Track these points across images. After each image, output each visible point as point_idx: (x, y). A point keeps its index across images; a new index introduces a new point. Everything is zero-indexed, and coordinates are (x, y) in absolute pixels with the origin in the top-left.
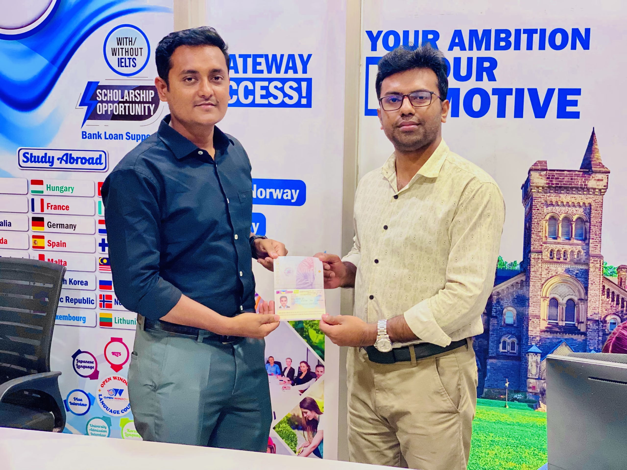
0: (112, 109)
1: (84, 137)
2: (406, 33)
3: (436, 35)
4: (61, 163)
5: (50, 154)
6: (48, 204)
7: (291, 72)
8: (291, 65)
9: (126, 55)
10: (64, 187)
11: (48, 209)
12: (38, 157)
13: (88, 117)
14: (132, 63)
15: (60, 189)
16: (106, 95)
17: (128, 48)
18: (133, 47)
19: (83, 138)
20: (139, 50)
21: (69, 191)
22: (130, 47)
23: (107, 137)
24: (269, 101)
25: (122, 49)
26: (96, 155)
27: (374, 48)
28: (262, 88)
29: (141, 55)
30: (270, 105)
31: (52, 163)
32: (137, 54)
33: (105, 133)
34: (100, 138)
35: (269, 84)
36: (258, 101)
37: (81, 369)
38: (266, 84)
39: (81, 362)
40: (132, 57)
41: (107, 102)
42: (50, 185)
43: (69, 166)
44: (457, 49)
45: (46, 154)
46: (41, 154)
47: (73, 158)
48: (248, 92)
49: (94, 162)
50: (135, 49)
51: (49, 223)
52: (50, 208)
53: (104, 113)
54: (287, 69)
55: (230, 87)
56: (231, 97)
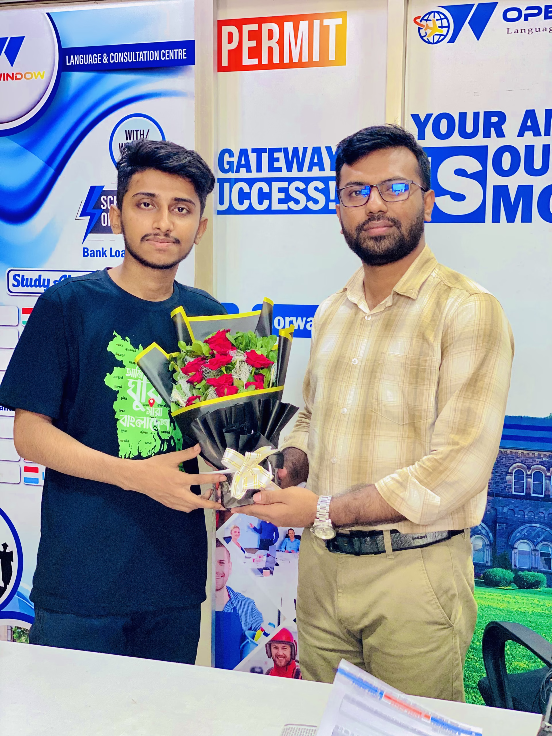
2: (463, 116)
3: (502, 117)
7: (316, 169)
8: (316, 160)
24: (288, 206)
27: (421, 135)
28: (281, 190)
30: (290, 211)
35: (289, 185)
36: (276, 206)
38: (285, 185)
44: (529, 134)
48: (263, 196)
54: (312, 165)
55: (241, 190)
56: (241, 203)
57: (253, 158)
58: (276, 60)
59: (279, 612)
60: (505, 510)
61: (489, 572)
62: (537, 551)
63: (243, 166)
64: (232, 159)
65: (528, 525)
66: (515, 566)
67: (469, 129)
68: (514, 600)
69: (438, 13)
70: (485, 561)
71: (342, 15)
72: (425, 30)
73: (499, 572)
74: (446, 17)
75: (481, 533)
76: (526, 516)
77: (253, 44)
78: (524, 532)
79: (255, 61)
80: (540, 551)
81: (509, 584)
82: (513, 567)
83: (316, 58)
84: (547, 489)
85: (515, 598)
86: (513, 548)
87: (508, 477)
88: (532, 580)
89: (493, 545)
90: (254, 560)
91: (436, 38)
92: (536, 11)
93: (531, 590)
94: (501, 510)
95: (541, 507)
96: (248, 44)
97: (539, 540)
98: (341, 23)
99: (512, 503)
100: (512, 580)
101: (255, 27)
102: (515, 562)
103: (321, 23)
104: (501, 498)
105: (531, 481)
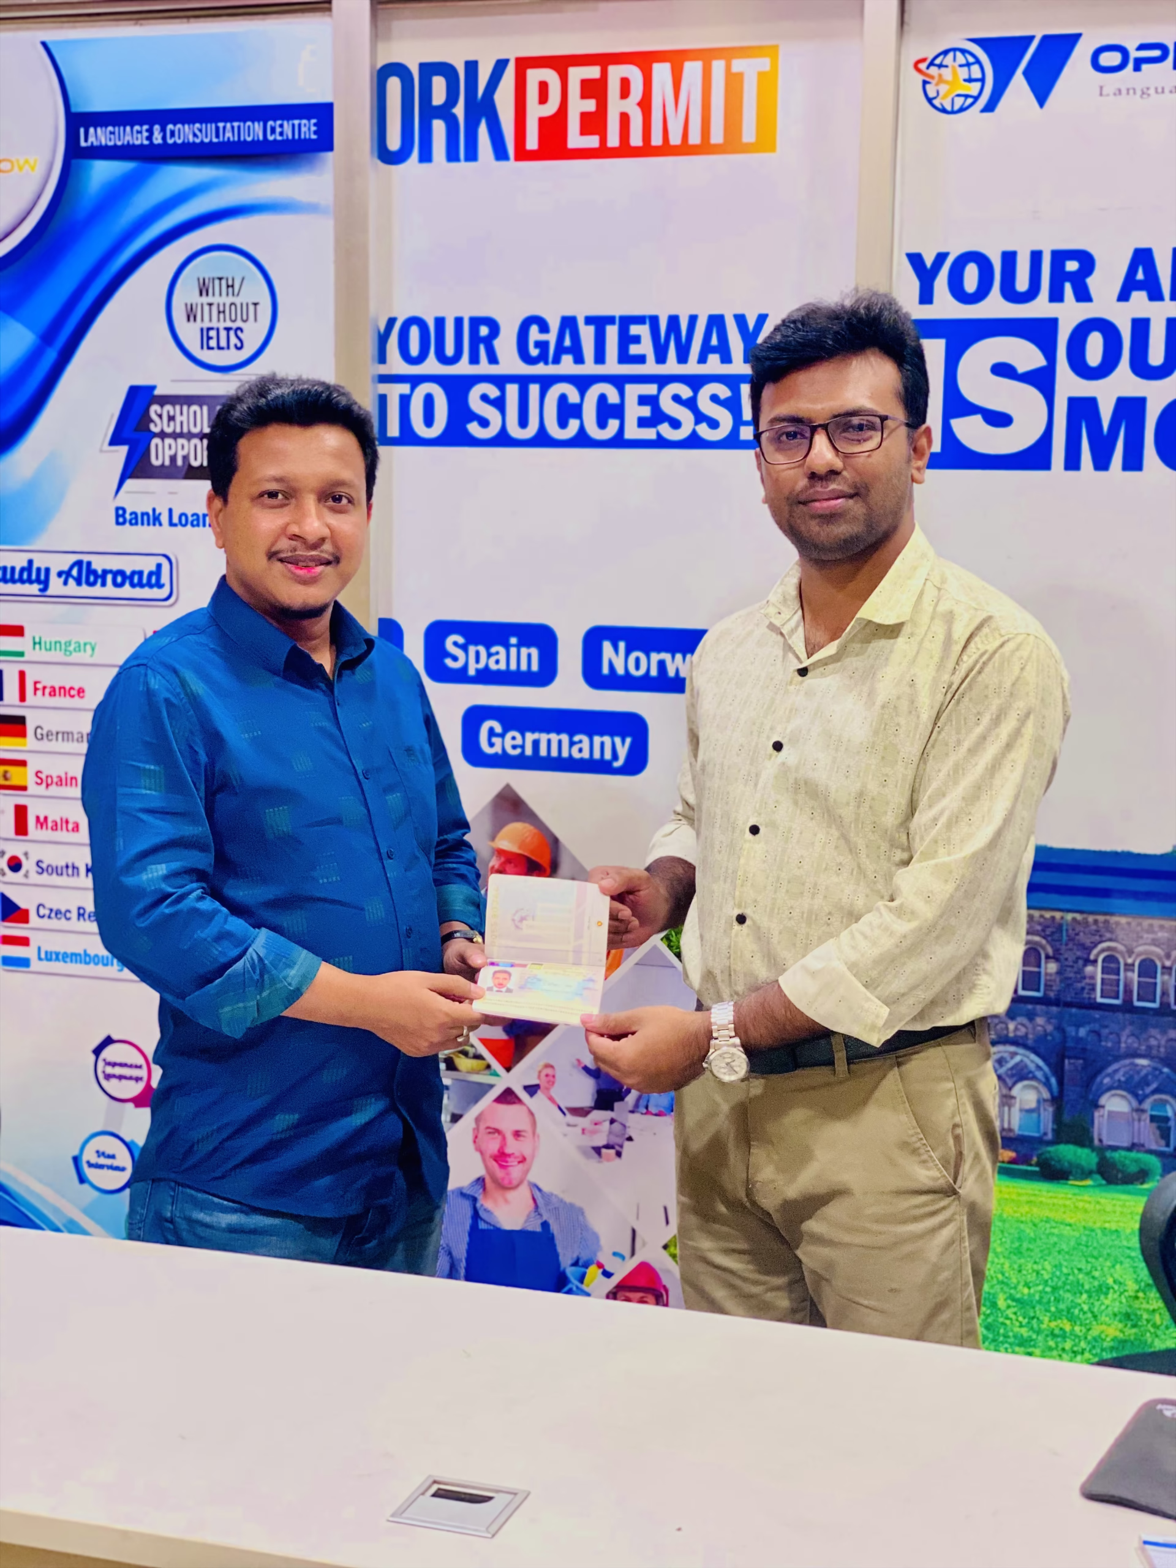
0: (185, 452)
1: (121, 520)
2: (1009, 258)
3: (1087, 261)
4: (65, 583)
5: (40, 562)
6: (36, 683)
7: (714, 359)
8: (714, 341)
9: (219, 320)
10: (73, 643)
11: (35, 694)
12: (13, 569)
13: (129, 473)
14: (234, 340)
15: (63, 647)
16: (171, 418)
17: (224, 305)
18: (237, 301)
19: (118, 523)
20: (251, 308)
21: (85, 651)
22: (228, 300)
23: (175, 520)
24: (658, 434)
25: (210, 305)
26: (147, 565)
27: (926, 297)
28: (643, 400)
29: (256, 320)
30: (661, 443)
31: (45, 584)
32: (245, 317)
33: (170, 511)
34: (157, 523)
35: (660, 389)
36: (632, 432)
37: (114, 1081)
38: (651, 389)
39: (114, 1065)
40: (234, 325)
41: (175, 436)
42: (40, 639)
43: (85, 590)
44: (1139, 297)
45: (30, 562)
46: (18, 561)
47: (95, 572)
48: (607, 411)
49: (145, 581)
50: (242, 305)
51: (39, 731)
52: (39, 693)
53: (167, 463)
54: (706, 351)
55: (563, 398)
56: (563, 424)
57: (587, 334)
58: (636, 140)
59: (634, 1232)
60: (1082, 1032)
61: (1049, 1152)
62: (1143, 1111)
63: (567, 351)
64: (543, 337)
65: (1127, 1061)
66: (1100, 1141)
67: (1022, 284)
68: (1098, 1207)
69: (963, 51)
70: (1042, 1131)
71: (771, 51)
72: (937, 84)
73: (1068, 1153)
74: (978, 61)
75: (1034, 1078)
76: (1123, 1045)
77: (590, 105)
78: (1120, 1076)
79: (593, 142)
80: (1150, 1113)
81: (1086, 1174)
82: (1096, 1142)
83: (717, 136)
84: (1164, 993)
85: (1098, 1203)
86: (1097, 1106)
87: (1089, 969)
88: (1133, 1169)
89: (1057, 1100)
90: (583, 1130)
91: (959, 102)
92: (1156, 53)
93: (1130, 1187)
94: (1073, 1034)
95: (1155, 1026)
96: (579, 106)
97: (1148, 1090)
98: (767, 68)
99: (1095, 1020)
100: (1094, 1167)
101: (594, 72)
102: (1100, 1134)
103: (728, 67)
104: (1074, 1010)
105: (1134, 976)
